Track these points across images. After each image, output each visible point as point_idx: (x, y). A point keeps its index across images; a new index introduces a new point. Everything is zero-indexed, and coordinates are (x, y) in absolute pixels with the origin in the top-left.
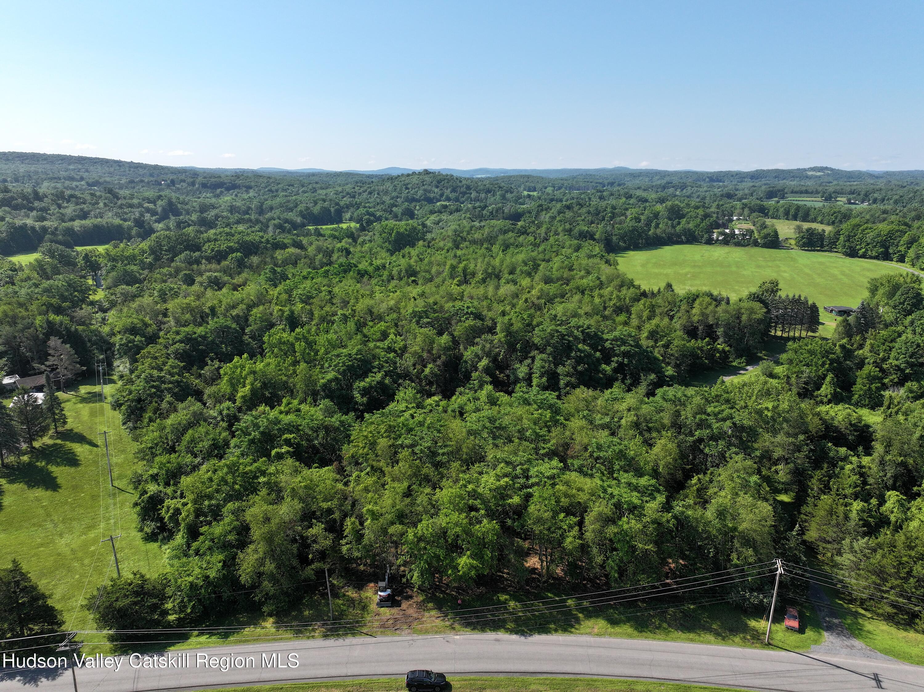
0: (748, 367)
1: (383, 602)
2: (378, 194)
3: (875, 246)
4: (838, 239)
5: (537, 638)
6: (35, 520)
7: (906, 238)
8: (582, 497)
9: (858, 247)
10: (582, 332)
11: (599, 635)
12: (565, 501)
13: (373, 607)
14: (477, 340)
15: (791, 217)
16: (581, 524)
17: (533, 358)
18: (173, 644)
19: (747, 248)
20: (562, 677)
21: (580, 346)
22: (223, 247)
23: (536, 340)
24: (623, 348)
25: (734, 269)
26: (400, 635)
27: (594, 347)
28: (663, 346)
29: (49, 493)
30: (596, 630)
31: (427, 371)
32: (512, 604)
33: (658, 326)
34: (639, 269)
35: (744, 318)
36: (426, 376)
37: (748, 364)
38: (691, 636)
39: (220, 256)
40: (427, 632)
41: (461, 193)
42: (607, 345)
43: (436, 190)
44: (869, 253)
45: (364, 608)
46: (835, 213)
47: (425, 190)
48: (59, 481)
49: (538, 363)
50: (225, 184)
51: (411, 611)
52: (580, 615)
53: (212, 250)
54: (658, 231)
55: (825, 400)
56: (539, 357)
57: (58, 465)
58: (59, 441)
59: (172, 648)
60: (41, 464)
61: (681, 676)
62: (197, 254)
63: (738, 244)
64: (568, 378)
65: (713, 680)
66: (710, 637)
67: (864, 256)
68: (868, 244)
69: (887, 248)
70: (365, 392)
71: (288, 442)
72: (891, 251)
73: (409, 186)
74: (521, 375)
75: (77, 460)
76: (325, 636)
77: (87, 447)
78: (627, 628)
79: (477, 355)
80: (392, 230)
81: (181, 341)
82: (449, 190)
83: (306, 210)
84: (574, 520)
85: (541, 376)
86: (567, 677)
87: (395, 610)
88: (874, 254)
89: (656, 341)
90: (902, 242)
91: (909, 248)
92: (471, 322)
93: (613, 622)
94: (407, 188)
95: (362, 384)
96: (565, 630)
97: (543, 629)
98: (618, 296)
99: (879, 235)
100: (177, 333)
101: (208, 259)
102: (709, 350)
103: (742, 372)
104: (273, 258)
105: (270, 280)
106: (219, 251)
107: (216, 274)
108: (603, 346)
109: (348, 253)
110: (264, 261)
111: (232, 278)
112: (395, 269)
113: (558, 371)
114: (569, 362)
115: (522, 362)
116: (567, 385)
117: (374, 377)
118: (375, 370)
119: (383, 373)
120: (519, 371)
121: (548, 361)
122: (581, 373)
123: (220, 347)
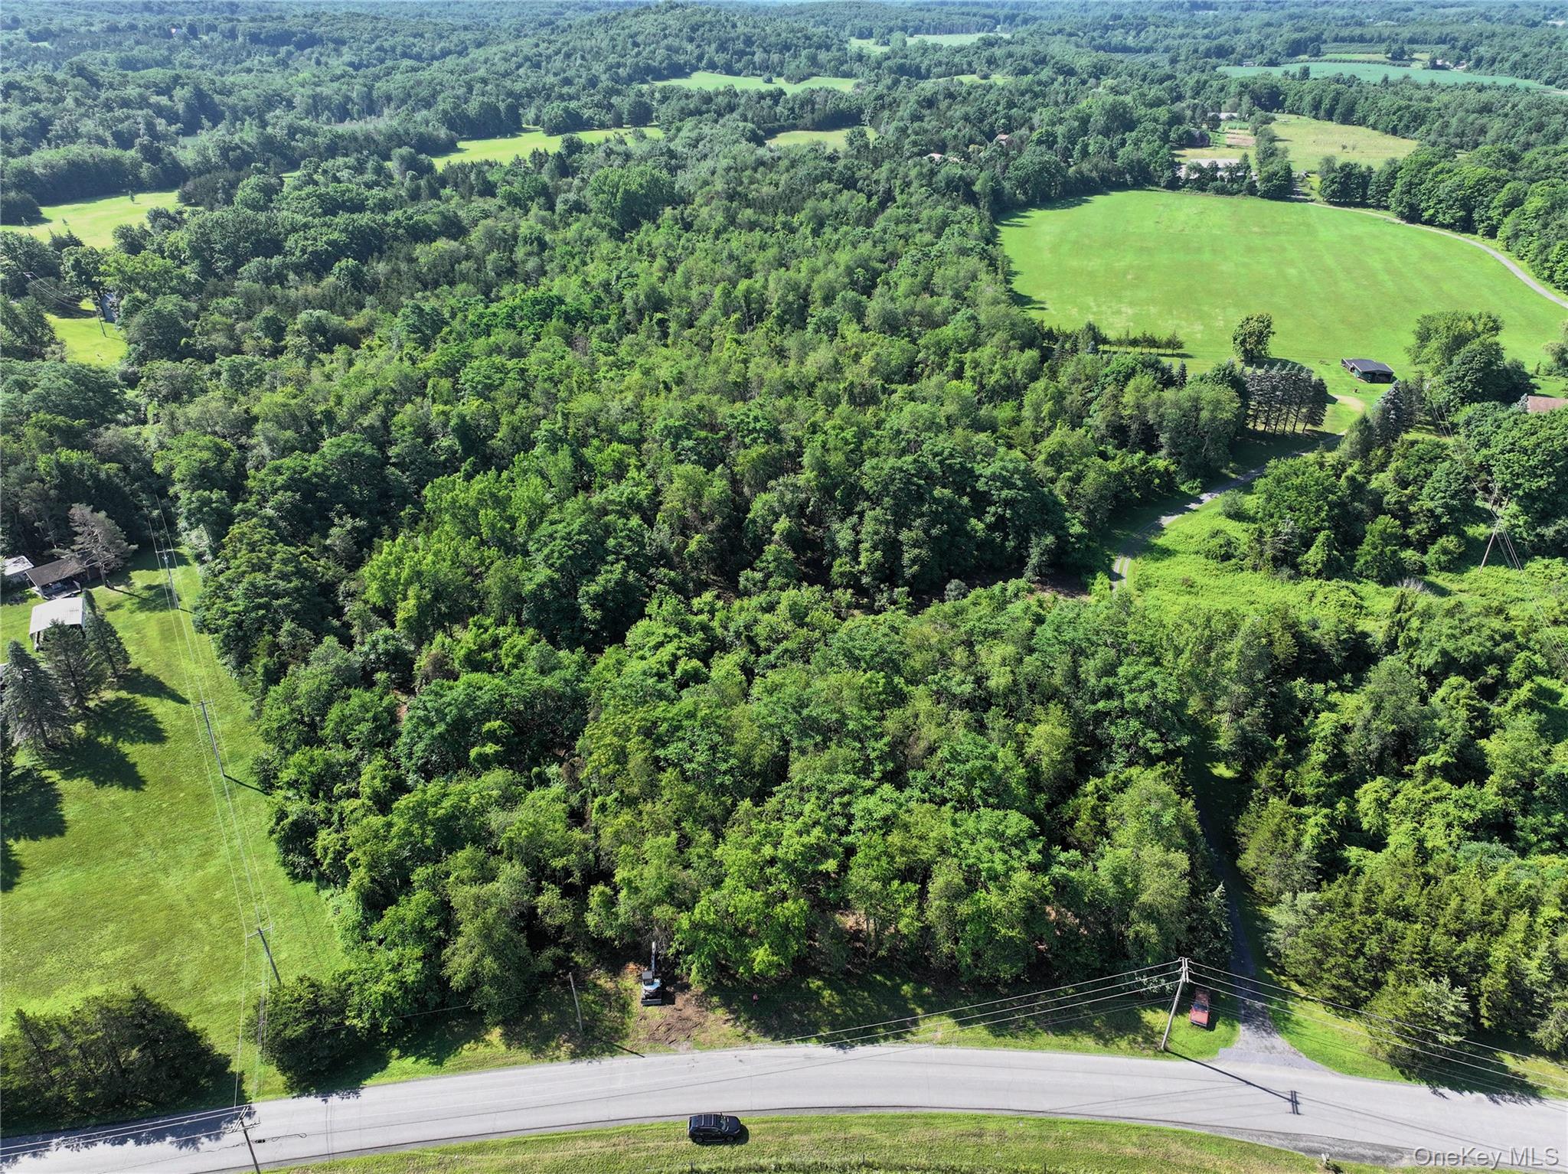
0: (1204, 497)
1: (650, 1000)
2: (583, 58)
3: (1450, 207)
4: (1392, 187)
5: (861, 1051)
6: (121, 846)
7: (1504, 195)
8: (927, 852)
9: (1423, 205)
10: (941, 462)
11: (943, 1043)
12: (900, 861)
13: (636, 1006)
14: (772, 483)
15: (1322, 113)
16: (923, 894)
17: (861, 515)
18: (369, 1076)
19: (1235, 200)
20: (892, 1112)
21: (938, 492)
22: (321, 245)
23: (867, 485)
24: (1005, 493)
25: (1207, 256)
26: (676, 1052)
27: (960, 490)
28: (1070, 479)
29: (130, 793)
30: (939, 1035)
31: (693, 546)
32: (826, 993)
33: (1063, 444)
34: (1047, 256)
35: (1205, 415)
36: (691, 555)
37: (1204, 490)
38: (1066, 1040)
39: (318, 265)
40: (711, 1046)
41: (735, 53)
42: (981, 485)
43: (690, 47)
44: (1440, 217)
45: (624, 1008)
46: (1399, 109)
47: (669, 48)
48: (141, 770)
49: (868, 527)
50: (294, 34)
51: (690, 1011)
52: (919, 1011)
53: (304, 251)
54: (1085, 166)
55: (1313, 570)
56: (869, 514)
57: (133, 741)
58: (123, 694)
59: (368, 1082)
60: (106, 740)
61: (1046, 1107)
62: (276, 260)
63: (1221, 191)
64: (917, 551)
65: (1086, 1110)
66: (1089, 1042)
67: (1430, 222)
68: (1440, 202)
69: (1470, 211)
70: (598, 601)
71: (492, 736)
72: (1476, 216)
73: (640, 39)
74: (842, 544)
75: (161, 731)
76: (574, 1056)
77: (171, 704)
78: (980, 1030)
79: (772, 510)
80: (617, 186)
81: (285, 487)
82: (714, 46)
83: (454, 109)
84: (913, 887)
85: (875, 548)
86: (899, 1112)
87: (667, 1010)
88: (1448, 219)
89: (1059, 471)
90: (1495, 203)
91: (1506, 214)
92: (759, 449)
93: (964, 1021)
94: (636, 44)
95: (593, 588)
96: (898, 1037)
97: (869, 1037)
98: (1003, 367)
99: (1460, 187)
100: (277, 471)
101: (298, 269)
102: (1145, 473)
103: (1193, 506)
104: (411, 260)
105: (414, 329)
106: (314, 253)
107: (318, 313)
108: (973, 488)
109: (543, 245)
110: (396, 271)
111: (348, 318)
112: (628, 295)
113: (901, 538)
114: (918, 522)
115: (843, 520)
116: (914, 561)
117: (611, 572)
118: (610, 558)
119: (623, 563)
120: (839, 537)
121: (885, 523)
122: (937, 537)
123: (352, 492)
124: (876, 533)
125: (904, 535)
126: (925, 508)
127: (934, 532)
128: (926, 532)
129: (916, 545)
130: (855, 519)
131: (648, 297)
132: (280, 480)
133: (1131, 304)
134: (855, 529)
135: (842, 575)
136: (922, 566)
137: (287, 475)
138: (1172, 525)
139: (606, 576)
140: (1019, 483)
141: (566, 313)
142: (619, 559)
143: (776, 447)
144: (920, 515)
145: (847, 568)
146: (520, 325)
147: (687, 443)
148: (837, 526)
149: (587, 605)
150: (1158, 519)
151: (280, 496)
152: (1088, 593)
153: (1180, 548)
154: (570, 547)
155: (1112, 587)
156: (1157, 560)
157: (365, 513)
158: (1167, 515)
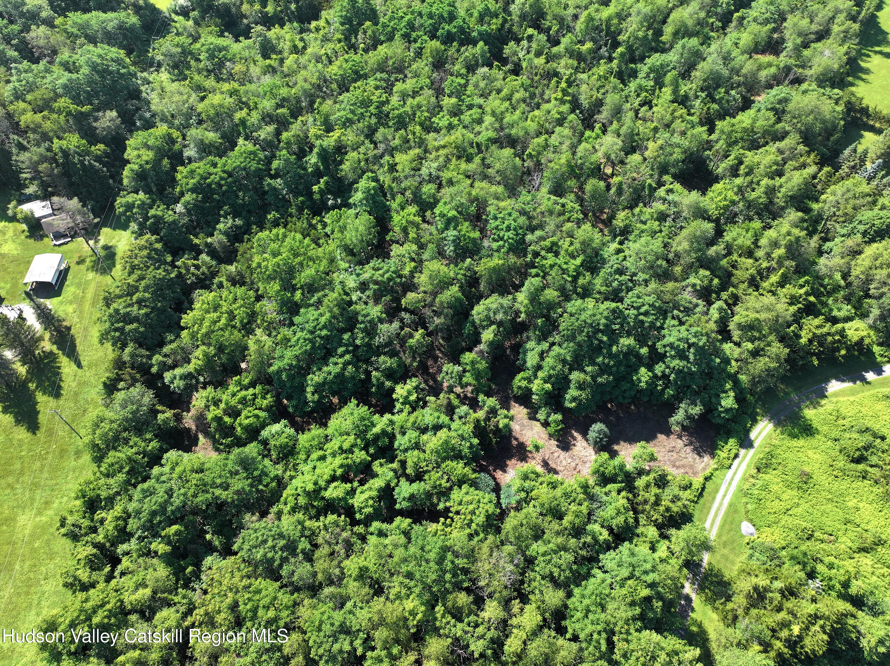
6: (11, 479)
17: (551, 345)
29: (30, 434)
31: (415, 338)
36: (411, 346)
48: (42, 418)
49: (549, 361)
56: (556, 348)
57: (44, 393)
58: (54, 348)
60: (32, 386)
64: (580, 391)
70: (319, 388)
74: (529, 364)
75: (61, 388)
77: (74, 367)
79: (487, 318)
100: (192, 173)
102: (835, 342)
103: (870, 376)
113: (571, 377)
114: (589, 369)
115: (539, 342)
116: (574, 399)
117: (336, 364)
118: (341, 350)
119: (348, 357)
120: (529, 355)
121: (564, 362)
122: (601, 384)
123: (237, 196)
124: (553, 368)
125: (575, 376)
126: (600, 360)
127: (599, 380)
128: (594, 378)
129: (581, 387)
130: (545, 346)
132: (192, 182)
134: (542, 355)
135: (520, 388)
136: (579, 404)
137: (197, 178)
138: (836, 395)
139: (330, 368)
140: (692, 357)
141: (449, 32)
142: (347, 352)
143: (512, 259)
144: (593, 363)
145: (524, 384)
146: (414, 35)
147: (451, 233)
148: (530, 344)
149: (310, 389)
150: (827, 381)
151: (188, 197)
152: (713, 455)
153: (824, 429)
154: (310, 341)
155: (736, 456)
156: (793, 436)
157: (244, 213)
158: (838, 379)
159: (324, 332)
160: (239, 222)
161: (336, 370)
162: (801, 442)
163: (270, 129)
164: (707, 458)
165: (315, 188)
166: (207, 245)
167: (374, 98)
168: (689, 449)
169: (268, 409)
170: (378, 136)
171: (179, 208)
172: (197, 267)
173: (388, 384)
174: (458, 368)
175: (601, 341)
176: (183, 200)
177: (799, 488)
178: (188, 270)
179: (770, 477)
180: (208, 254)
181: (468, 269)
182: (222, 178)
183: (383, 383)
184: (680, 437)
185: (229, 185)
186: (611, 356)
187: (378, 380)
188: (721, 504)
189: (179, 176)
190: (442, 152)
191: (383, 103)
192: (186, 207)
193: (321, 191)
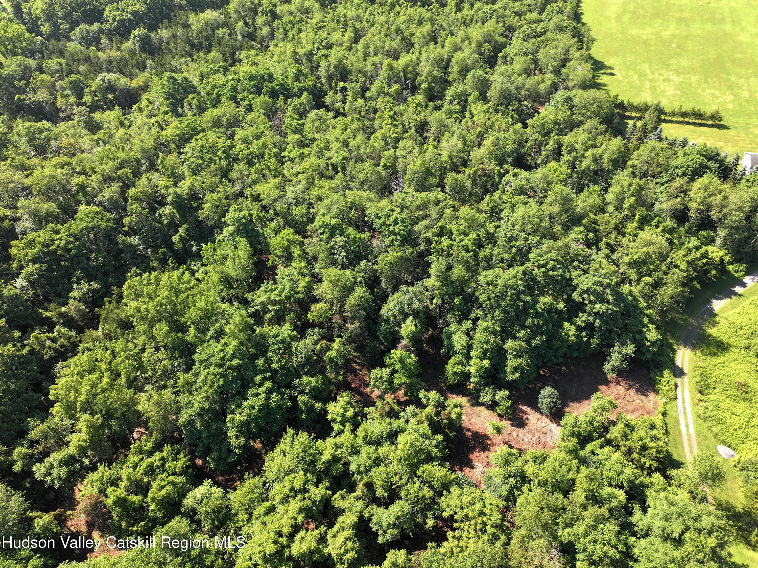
0: (747, 279)
10: (545, 274)
23: (482, 296)
27: (558, 297)
28: (650, 284)
31: (333, 350)
37: (748, 272)
42: (576, 296)
64: (519, 360)
70: (243, 428)
74: (457, 346)
79: (401, 311)
92: (395, 252)
100: (30, 244)
101: (110, 34)
102: (704, 265)
103: (738, 289)
104: (187, 26)
105: (168, 96)
106: (122, 22)
107: (110, 76)
108: (570, 296)
109: (275, 16)
110: (175, 36)
111: (132, 77)
112: (323, 65)
113: (506, 347)
114: (521, 334)
115: (459, 323)
116: (515, 369)
117: (257, 395)
118: (258, 379)
119: (268, 384)
120: (455, 338)
121: (494, 333)
122: (536, 347)
123: (89, 259)
124: (487, 343)
125: (510, 345)
126: (529, 322)
127: (535, 342)
128: (528, 342)
129: (519, 354)
130: (468, 324)
131: (336, 67)
132: (32, 253)
133: (677, 72)
134: (469, 334)
135: (455, 374)
136: (522, 373)
137: (38, 247)
138: (723, 311)
139: (251, 401)
140: (610, 298)
141: (273, 88)
142: (265, 379)
143: (409, 250)
144: (524, 327)
145: (459, 368)
146: (240, 96)
147: (339, 240)
148: (454, 327)
149: (231, 433)
150: (710, 302)
151: (30, 269)
152: (657, 392)
153: (732, 341)
154: (222, 375)
155: (676, 386)
156: (713, 355)
157: (100, 276)
158: (717, 299)
159: (235, 362)
160: (95, 285)
161: (259, 402)
162: (721, 358)
163: (116, 187)
164: (652, 396)
165: (175, 238)
166: (61, 315)
167: (220, 145)
168: (632, 392)
169: (183, 472)
170: (234, 175)
171: (20, 282)
172: (54, 340)
173: (318, 405)
174: (386, 372)
175: (525, 302)
176: (24, 272)
177: (744, 399)
178: (43, 346)
179: (714, 396)
180: (64, 325)
181: (365, 271)
182: (68, 242)
183: (313, 406)
184: (618, 383)
185: (79, 248)
186: (538, 315)
187: (306, 404)
188: (689, 435)
189: (14, 251)
190: (301, 177)
191: (230, 148)
192: (28, 280)
193: (182, 239)
